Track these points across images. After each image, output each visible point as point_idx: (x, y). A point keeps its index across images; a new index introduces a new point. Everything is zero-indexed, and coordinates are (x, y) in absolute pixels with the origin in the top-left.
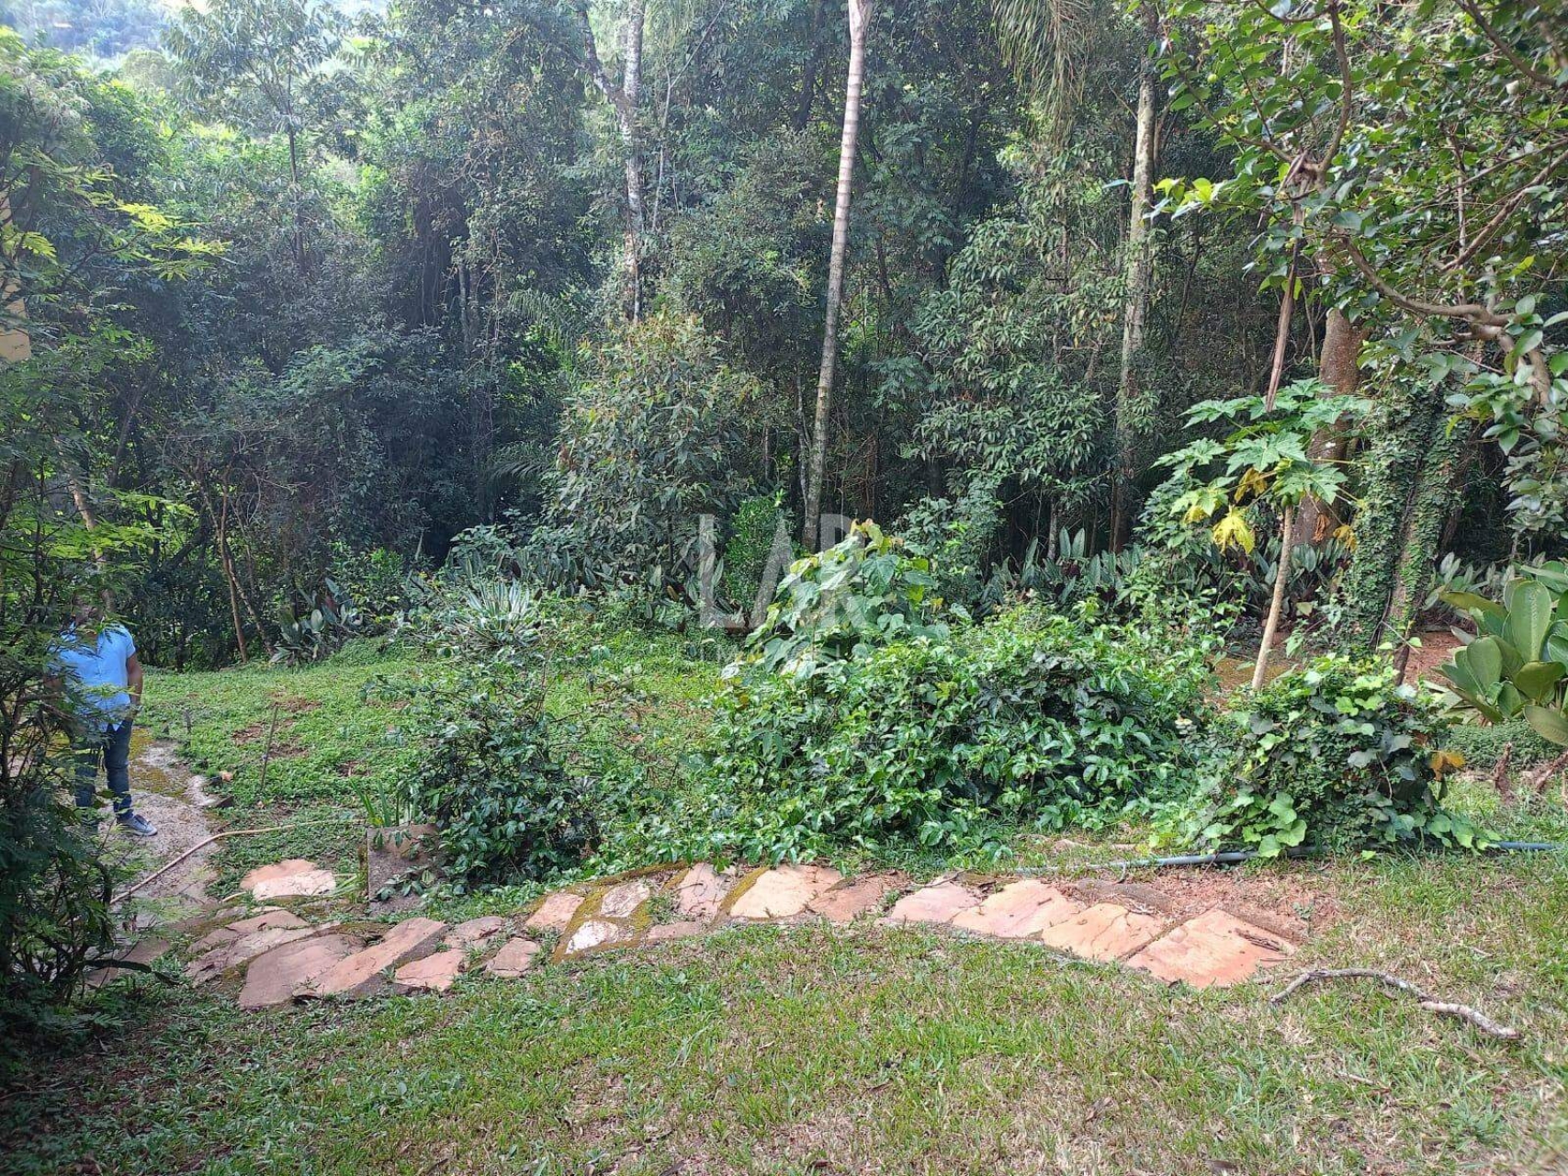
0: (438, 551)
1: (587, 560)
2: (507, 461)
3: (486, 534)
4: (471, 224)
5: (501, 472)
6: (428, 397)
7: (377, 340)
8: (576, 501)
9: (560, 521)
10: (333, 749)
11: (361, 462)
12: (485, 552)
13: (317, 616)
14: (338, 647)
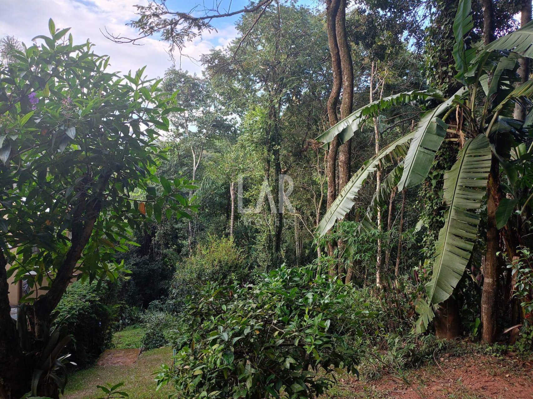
0: (146, 306)
1: (178, 307)
2: (162, 284)
3: (156, 302)
4: (156, 235)
5: (161, 287)
6: (145, 272)
7: (135, 260)
8: (175, 294)
9: (173, 298)
10: (127, 343)
11: (131, 288)
12: (156, 306)
13: (121, 321)
14: (125, 328)
